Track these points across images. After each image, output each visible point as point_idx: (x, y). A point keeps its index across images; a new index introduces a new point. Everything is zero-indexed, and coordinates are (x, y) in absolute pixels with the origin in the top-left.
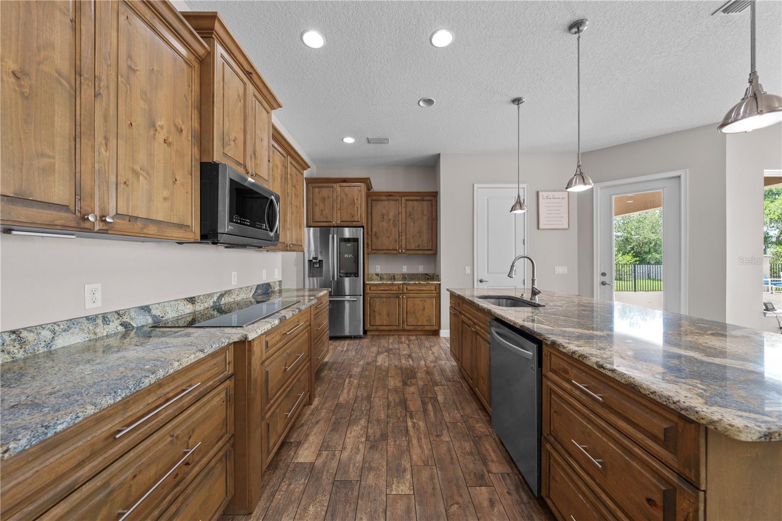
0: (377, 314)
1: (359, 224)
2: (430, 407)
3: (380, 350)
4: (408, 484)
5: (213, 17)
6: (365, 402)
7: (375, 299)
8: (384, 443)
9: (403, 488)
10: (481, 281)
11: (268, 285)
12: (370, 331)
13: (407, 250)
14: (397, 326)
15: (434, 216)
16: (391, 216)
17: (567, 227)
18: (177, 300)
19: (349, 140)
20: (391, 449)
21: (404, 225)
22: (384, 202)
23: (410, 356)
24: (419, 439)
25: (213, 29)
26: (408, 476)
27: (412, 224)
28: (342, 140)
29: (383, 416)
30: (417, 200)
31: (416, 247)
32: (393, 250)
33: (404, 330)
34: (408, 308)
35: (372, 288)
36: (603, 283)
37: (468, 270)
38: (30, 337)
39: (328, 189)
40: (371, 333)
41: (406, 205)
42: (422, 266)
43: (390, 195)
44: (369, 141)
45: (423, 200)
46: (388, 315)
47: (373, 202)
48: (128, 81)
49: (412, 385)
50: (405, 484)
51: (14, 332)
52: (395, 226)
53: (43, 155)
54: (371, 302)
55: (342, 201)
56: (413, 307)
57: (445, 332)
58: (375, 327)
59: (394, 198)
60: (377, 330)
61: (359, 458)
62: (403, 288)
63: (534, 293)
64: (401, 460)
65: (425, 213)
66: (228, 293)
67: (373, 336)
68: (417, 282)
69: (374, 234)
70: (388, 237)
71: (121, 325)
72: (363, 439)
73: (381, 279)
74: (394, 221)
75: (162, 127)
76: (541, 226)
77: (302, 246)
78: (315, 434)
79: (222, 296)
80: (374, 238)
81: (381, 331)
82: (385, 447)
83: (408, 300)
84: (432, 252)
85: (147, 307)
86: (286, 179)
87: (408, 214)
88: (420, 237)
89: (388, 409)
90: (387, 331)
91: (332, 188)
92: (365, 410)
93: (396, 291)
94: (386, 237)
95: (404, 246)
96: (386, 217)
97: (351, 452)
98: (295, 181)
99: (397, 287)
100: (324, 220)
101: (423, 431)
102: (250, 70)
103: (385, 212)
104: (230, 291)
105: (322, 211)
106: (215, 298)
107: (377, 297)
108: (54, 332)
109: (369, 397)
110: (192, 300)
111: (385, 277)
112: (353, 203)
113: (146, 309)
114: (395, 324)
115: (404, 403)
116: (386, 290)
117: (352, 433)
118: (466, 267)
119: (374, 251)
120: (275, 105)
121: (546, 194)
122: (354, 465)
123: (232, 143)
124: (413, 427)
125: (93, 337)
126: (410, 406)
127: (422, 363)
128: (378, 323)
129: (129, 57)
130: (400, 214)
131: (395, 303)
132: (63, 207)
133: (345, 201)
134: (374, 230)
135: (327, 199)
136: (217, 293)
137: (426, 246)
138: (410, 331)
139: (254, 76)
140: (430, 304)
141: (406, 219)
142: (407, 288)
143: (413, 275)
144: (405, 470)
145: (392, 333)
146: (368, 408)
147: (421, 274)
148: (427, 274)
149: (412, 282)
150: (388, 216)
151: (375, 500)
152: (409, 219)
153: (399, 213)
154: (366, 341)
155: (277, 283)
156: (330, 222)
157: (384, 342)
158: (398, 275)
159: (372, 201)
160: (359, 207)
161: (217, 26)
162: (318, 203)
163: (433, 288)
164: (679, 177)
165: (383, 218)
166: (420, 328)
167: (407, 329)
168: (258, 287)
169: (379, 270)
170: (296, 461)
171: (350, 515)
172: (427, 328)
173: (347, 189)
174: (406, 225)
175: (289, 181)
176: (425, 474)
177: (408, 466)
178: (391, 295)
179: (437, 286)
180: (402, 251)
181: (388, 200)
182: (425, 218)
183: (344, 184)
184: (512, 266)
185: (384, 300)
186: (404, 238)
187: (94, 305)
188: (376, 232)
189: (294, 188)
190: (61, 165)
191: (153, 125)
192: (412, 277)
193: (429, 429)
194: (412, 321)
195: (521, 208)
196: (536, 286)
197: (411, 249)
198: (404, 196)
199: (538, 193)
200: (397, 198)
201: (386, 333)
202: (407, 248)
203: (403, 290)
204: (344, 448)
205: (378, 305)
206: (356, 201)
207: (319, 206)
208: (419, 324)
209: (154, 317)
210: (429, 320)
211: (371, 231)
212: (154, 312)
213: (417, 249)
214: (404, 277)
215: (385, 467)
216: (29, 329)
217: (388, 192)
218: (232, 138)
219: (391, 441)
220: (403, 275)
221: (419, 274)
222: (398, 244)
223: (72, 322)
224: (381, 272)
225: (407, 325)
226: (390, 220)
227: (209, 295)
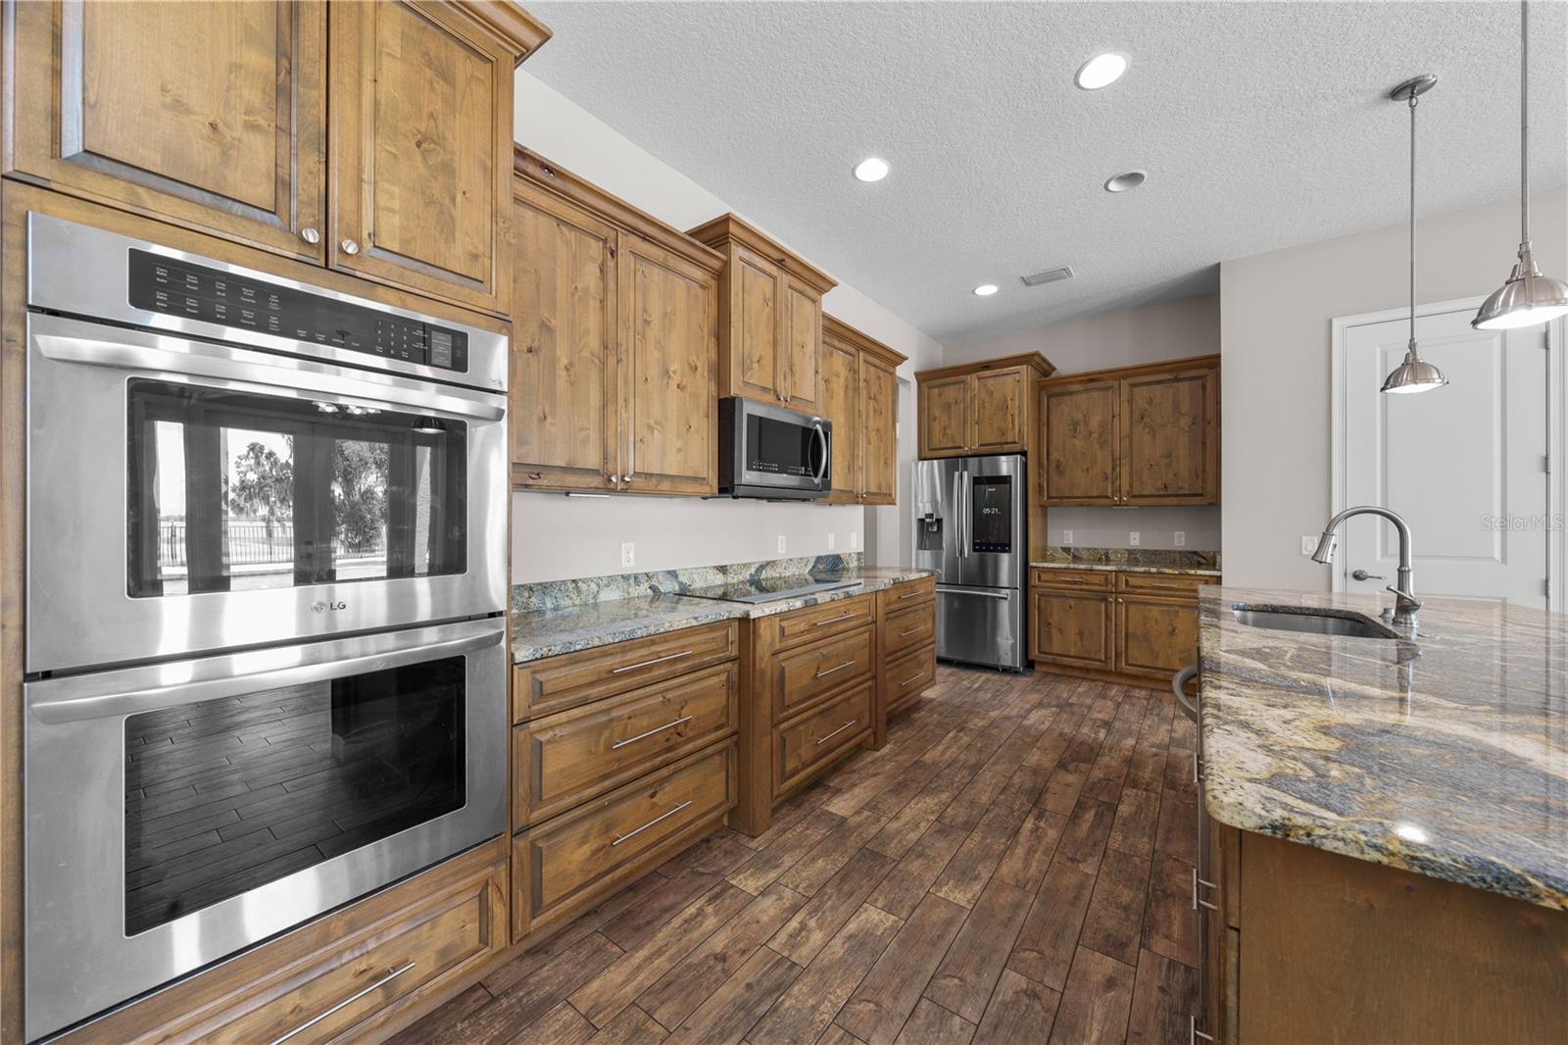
0: (1055, 632)
1: (1017, 448)
2: (1090, 816)
3: (1045, 700)
4: (969, 896)
5: (726, 220)
6: (965, 772)
7: (1050, 599)
8: (964, 834)
9: (961, 897)
10: (1358, 576)
11: (837, 559)
12: (1042, 663)
13: (1134, 496)
14: (1100, 661)
16: (1095, 421)
18: (705, 568)
19: (987, 290)
20: (970, 845)
21: (1126, 443)
22: (1078, 396)
23: (1107, 724)
24: (1031, 852)
25: (728, 232)
26: (977, 887)
27: (1147, 438)
28: (973, 292)
29: (984, 799)
30: (1160, 382)
31: (1158, 489)
32: (1098, 497)
33: (1120, 674)
34: (1131, 625)
35: (1044, 577)
37: (1311, 546)
38: (583, 587)
39: (957, 386)
40: (1044, 669)
41: (1132, 394)
42: (1183, 534)
43: (1090, 379)
44: (1027, 282)
45: (1178, 380)
46: (1081, 634)
47: (1054, 400)
48: (644, 337)
49: (1076, 772)
50: (965, 893)
51: (574, 581)
52: (1103, 445)
53: (582, 429)
54: (1042, 605)
55: (982, 405)
56: (1145, 624)
58: (1050, 656)
59: (1101, 384)
60: (1055, 665)
61: (913, 836)
62: (1116, 580)
63: (1405, 607)
64: (977, 864)
65: (1184, 409)
66: (771, 564)
67: (1047, 674)
68: (1154, 570)
69: (1053, 465)
70: (1088, 470)
71: (650, 588)
72: (932, 818)
73: (1076, 558)
74: (1100, 436)
75: (675, 372)
77: (890, 495)
78: (865, 788)
79: (762, 567)
80: (1053, 473)
81: (1066, 667)
82: (961, 839)
83: (1130, 607)
84: (1203, 500)
85: (674, 571)
86: (856, 390)
87: (1136, 416)
88: (1169, 465)
89: (1001, 793)
90: (1080, 669)
91: (962, 385)
92: (959, 781)
93: (1101, 585)
94: (1082, 470)
95: (1125, 487)
96: (1081, 428)
97: (904, 825)
98: (874, 389)
99: (1103, 577)
100: (949, 445)
101: (1047, 843)
102: (781, 257)
103: (1079, 416)
104: (774, 562)
105: (945, 429)
106: (753, 570)
107: (1056, 597)
108: (599, 586)
109: (975, 769)
110: (723, 569)
111: (1085, 555)
112: (1004, 407)
113: (673, 574)
114: (1097, 658)
115: (1037, 796)
116: (1076, 583)
117: (920, 805)
118: (1305, 538)
119: (1053, 500)
120: (826, 286)
122: (900, 841)
123: (756, 366)
124: (1032, 832)
125: (627, 596)
126: (1047, 802)
127: (1130, 742)
128: (1057, 649)
129: (645, 311)
130: (1117, 418)
131: (1099, 612)
132: (595, 472)
133: (987, 405)
134: (1055, 456)
135: (953, 405)
136: (755, 563)
137: (1186, 486)
138: (1136, 677)
139: (789, 263)
141: (1131, 428)
142: (1127, 581)
143: (1156, 553)
144: (976, 878)
145: (1092, 676)
146: (965, 781)
147: (1179, 552)
148: (1195, 553)
149: (1142, 569)
150: (1086, 424)
151: (907, 890)
152: (1141, 427)
153: (1113, 417)
154: (1023, 681)
155: (855, 557)
156: (960, 447)
157: (1063, 690)
158: (1116, 551)
159: (1049, 397)
160: (1017, 413)
161: (733, 228)
162: (937, 415)
163: (1197, 586)
165: (1075, 430)
166: (1161, 676)
167: (1125, 671)
168: (819, 559)
169: (1071, 541)
170: (826, 808)
171: (864, 889)
173: (991, 381)
174: (1131, 442)
175: (863, 393)
176: (1008, 897)
177: (986, 875)
178: (1089, 594)
179: (1215, 581)
180: (1120, 499)
181: (1087, 390)
182: (1185, 422)
183: (987, 373)
185: (1072, 602)
186: (1125, 470)
187: (629, 563)
188: (1058, 461)
189: (872, 402)
190: (594, 435)
191: (666, 373)
192: (1152, 556)
193: (1062, 844)
194: (1139, 655)
197: (1145, 493)
198: (1126, 377)
200: (1110, 383)
201: (1076, 673)
202: (1136, 493)
203: (1116, 585)
204: (896, 817)
205: (1057, 611)
206: (1009, 402)
207: (940, 420)
211: (1048, 459)
212: (681, 579)
213: (1162, 493)
214: (1133, 556)
215: (946, 862)
216: (584, 581)
217: (1086, 375)
218: (755, 359)
219: (977, 836)
220: (1131, 552)
221: (1174, 552)
222: (1112, 483)
223: (612, 579)
224: (1076, 546)
225: (1127, 664)
226: (1091, 433)
227: (745, 565)
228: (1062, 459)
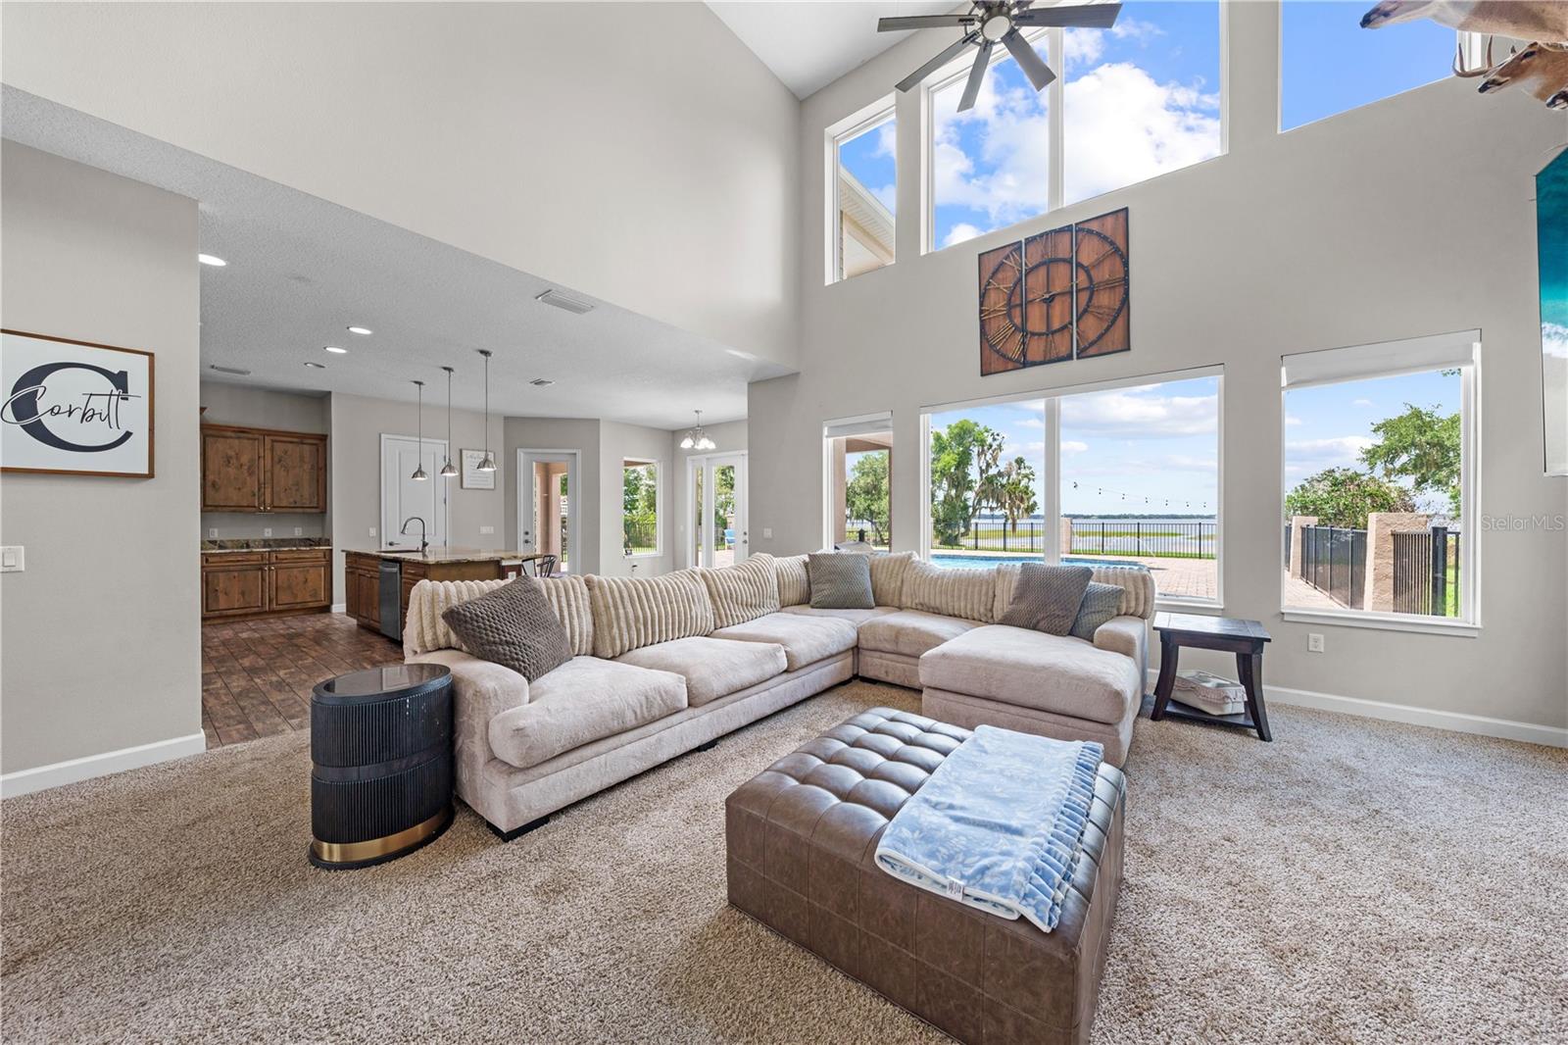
0: (220, 596)
10: (391, 544)
12: (208, 619)
13: (274, 507)
14: (258, 607)
15: (321, 465)
16: (245, 459)
17: (492, 487)
21: (269, 475)
22: (232, 440)
27: (283, 473)
30: (291, 442)
31: (291, 503)
32: (248, 506)
33: (272, 612)
34: (279, 582)
35: (211, 559)
36: (527, 542)
37: (373, 532)
40: (210, 622)
41: (272, 446)
42: (300, 529)
43: (242, 431)
45: (302, 443)
46: (243, 593)
47: (209, 439)
52: (251, 474)
56: (289, 580)
57: (339, 607)
58: (217, 613)
59: (250, 436)
60: (220, 617)
62: (269, 557)
63: (425, 545)
65: (306, 460)
67: (213, 625)
68: (294, 549)
70: (239, 489)
73: (222, 547)
74: (249, 468)
76: (465, 486)
81: (228, 618)
83: (280, 572)
84: (319, 509)
87: (276, 459)
88: (297, 490)
90: (240, 615)
93: (258, 561)
94: (235, 488)
95: (268, 501)
96: (234, 461)
99: (259, 556)
103: (232, 453)
107: (222, 571)
111: (229, 544)
114: (254, 605)
116: (238, 561)
118: (371, 528)
119: (210, 507)
121: (470, 453)
128: (222, 606)
130: (262, 460)
131: (257, 578)
137: (307, 502)
138: (281, 611)
140: (316, 576)
141: (272, 466)
142: (276, 557)
143: (284, 540)
145: (248, 618)
147: (299, 538)
148: (309, 539)
149: (285, 549)
150: (238, 459)
152: (279, 466)
153: (259, 457)
157: (239, 626)
158: (255, 541)
159: (206, 436)
163: (321, 555)
164: (575, 454)
165: (229, 462)
166: (299, 606)
167: (277, 609)
169: (217, 536)
172: (311, 605)
174: (272, 474)
178: (249, 567)
179: (327, 553)
180: (265, 508)
181: (239, 438)
182: (307, 467)
184: (405, 525)
185: (236, 574)
186: (268, 491)
188: (214, 481)
192: (283, 543)
194: (285, 598)
195: (421, 476)
196: (426, 540)
197: (282, 505)
198: (268, 435)
199: (461, 451)
200: (256, 436)
201: (238, 620)
202: (276, 505)
203: (269, 560)
205: (222, 583)
208: (298, 601)
210: (315, 593)
213: (292, 506)
214: (266, 543)
217: (238, 428)
220: (267, 540)
221: (295, 539)
222: (259, 499)
224: (222, 539)
225: (277, 604)
226: (241, 465)
228: (217, 480)
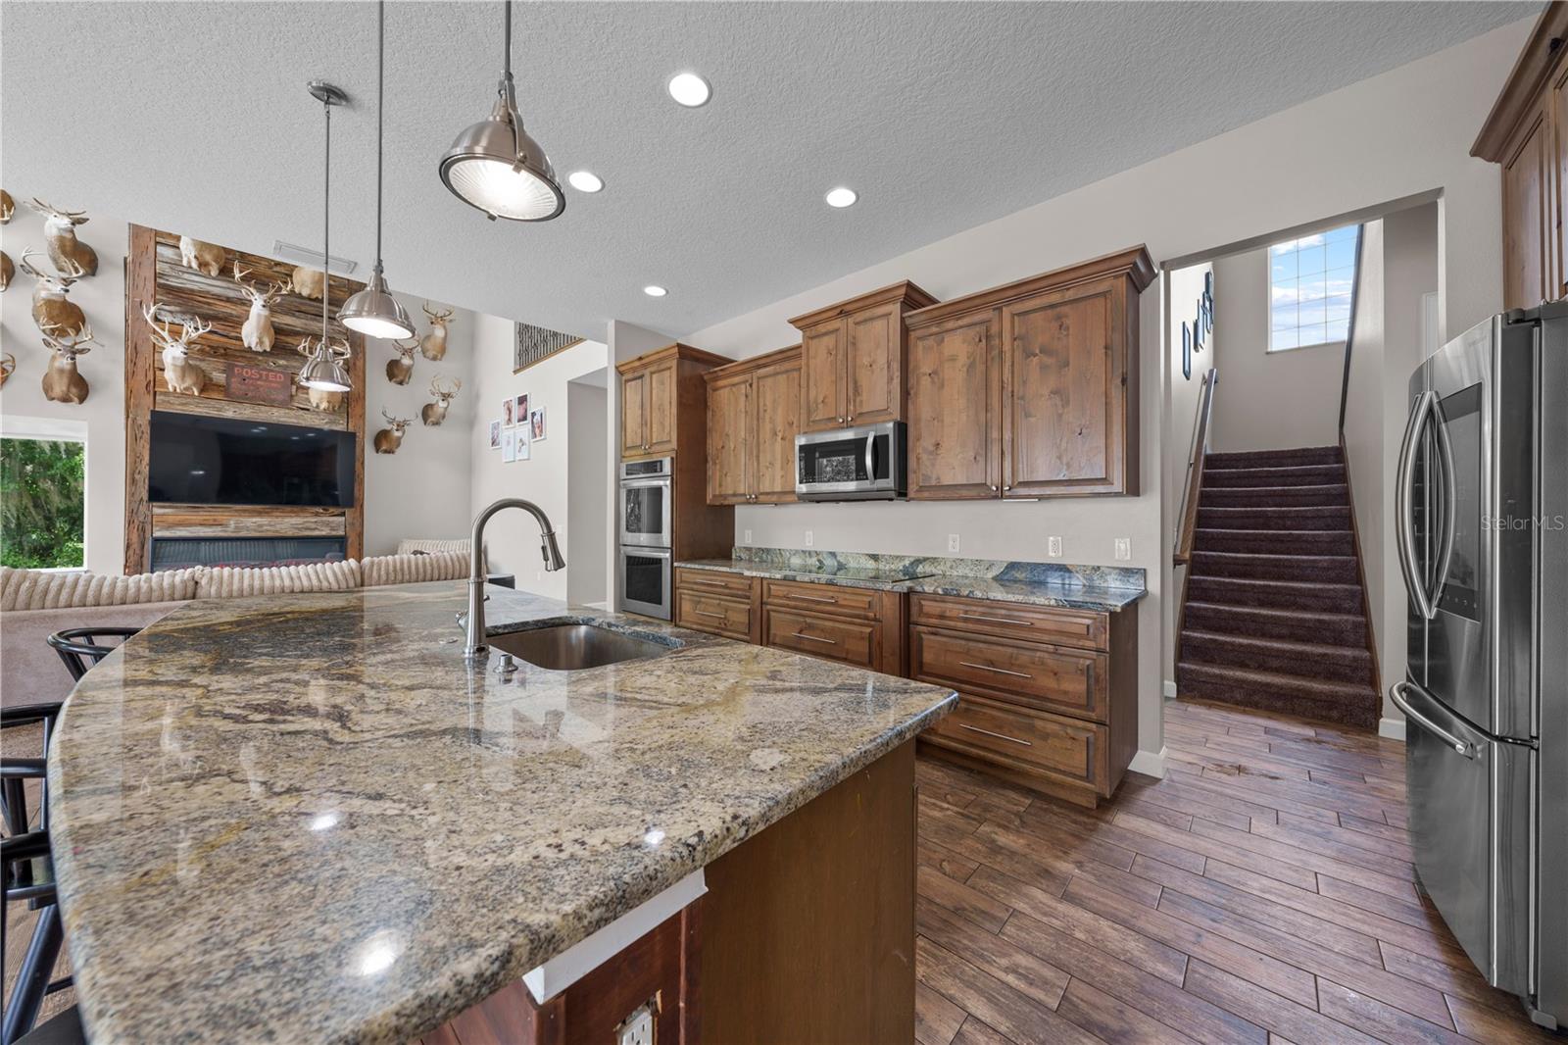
66: (934, 560)
75: (779, 431)
79: (918, 561)
86: (995, 359)
98: (1042, 339)
106: (907, 563)
110: (875, 557)
113: (833, 555)
123: (821, 406)
129: (764, 405)
132: (744, 495)
139: (847, 308)
168: (1012, 565)
175: (1012, 355)
189: (1036, 359)
190: (743, 478)
191: (775, 434)
209: (839, 562)
218: (820, 401)
223: (797, 552)
227: (897, 557)
